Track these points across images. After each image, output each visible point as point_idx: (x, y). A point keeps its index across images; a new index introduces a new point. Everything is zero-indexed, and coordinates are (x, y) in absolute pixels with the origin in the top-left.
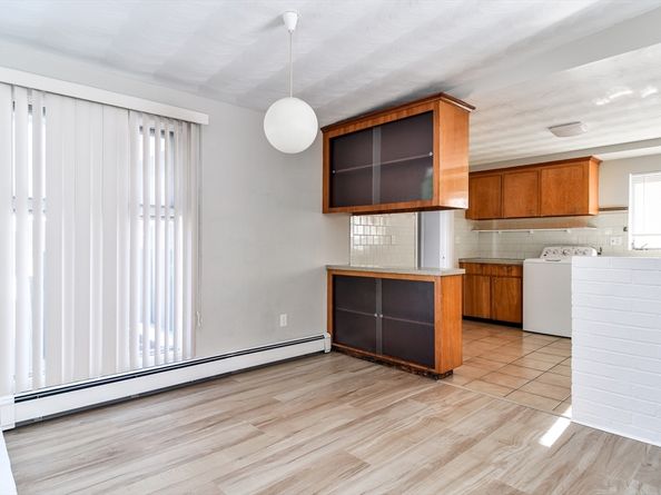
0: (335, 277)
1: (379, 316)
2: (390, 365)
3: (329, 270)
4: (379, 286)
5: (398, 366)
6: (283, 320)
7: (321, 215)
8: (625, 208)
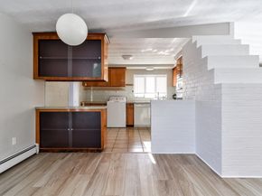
0: (41, 113)
1: (70, 130)
2: (76, 151)
3: (37, 110)
4: (70, 116)
5: (81, 151)
6: (14, 141)
7: (32, 80)
8: (132, 85)
